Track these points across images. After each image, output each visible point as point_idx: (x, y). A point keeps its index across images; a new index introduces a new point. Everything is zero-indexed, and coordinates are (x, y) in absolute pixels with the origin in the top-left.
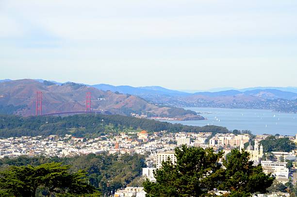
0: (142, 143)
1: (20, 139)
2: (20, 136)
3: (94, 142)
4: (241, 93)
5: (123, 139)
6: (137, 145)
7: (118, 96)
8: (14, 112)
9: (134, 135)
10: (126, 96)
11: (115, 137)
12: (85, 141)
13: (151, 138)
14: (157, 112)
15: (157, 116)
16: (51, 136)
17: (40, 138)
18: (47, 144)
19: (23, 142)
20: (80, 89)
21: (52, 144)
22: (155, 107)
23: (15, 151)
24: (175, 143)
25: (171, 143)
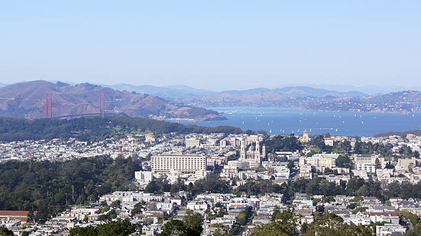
0: (148, 145)
1: (23, 143)
2: (23, 141)
3: (98, 145)
4: (270, 91)
5: (130, 142)
6: (143, 148)
7: (135, 96)
8: (26, 115)
9: (141, 137)
10: (143, 96)
11: (121, 140)
12: (88, 144)
13: (160, 140)
14: (176, 113)
15: (177, 117)
16: (55, 140)
17: (43, 142)
18: (49, 148)
19: (25, 147)
20: (95, 90)
21: (54, 149)
22: (174, 107)
23: (14, 156)
24: (184, 145)
25: (179, 145)
